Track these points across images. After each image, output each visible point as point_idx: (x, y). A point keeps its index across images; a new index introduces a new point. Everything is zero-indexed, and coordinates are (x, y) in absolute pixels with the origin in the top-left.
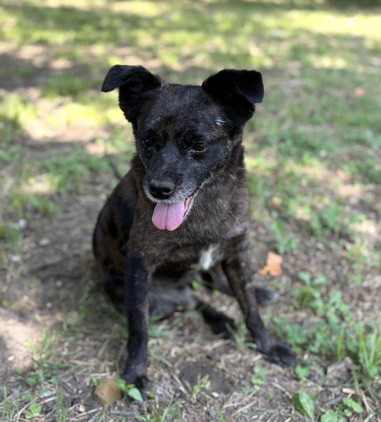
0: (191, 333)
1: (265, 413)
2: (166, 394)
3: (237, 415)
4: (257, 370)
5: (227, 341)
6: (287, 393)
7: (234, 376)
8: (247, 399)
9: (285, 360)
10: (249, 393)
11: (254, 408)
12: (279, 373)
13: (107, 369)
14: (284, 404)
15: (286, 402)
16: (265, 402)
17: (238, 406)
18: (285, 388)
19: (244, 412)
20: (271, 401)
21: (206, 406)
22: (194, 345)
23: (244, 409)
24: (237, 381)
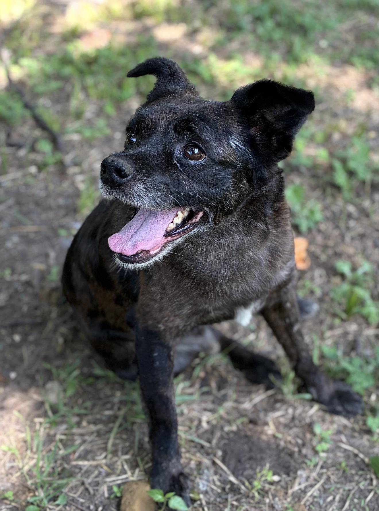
0: (220, 388)
1: (341, 491)
2: (212, 490)
3: (307, 500)
4: (318, 429)
5: (270, 392)
6: (361, 456)
7: (290, 442)
8: (314, 475)
9: (349, 408)
10: (316, 466)
11: (326, 486)
12: (345, 427)
13: (126, 467)
14: (360, 473)
15: (363, 470)
16: (337, 475)
17: (306, 487)
18: (358, 448)
19: (315, 494)
20: (344, 472)
21: (268, 497)
22: (229, 405)
23: (314, 491)
24: (296, 449)
